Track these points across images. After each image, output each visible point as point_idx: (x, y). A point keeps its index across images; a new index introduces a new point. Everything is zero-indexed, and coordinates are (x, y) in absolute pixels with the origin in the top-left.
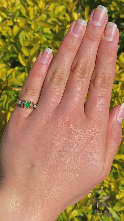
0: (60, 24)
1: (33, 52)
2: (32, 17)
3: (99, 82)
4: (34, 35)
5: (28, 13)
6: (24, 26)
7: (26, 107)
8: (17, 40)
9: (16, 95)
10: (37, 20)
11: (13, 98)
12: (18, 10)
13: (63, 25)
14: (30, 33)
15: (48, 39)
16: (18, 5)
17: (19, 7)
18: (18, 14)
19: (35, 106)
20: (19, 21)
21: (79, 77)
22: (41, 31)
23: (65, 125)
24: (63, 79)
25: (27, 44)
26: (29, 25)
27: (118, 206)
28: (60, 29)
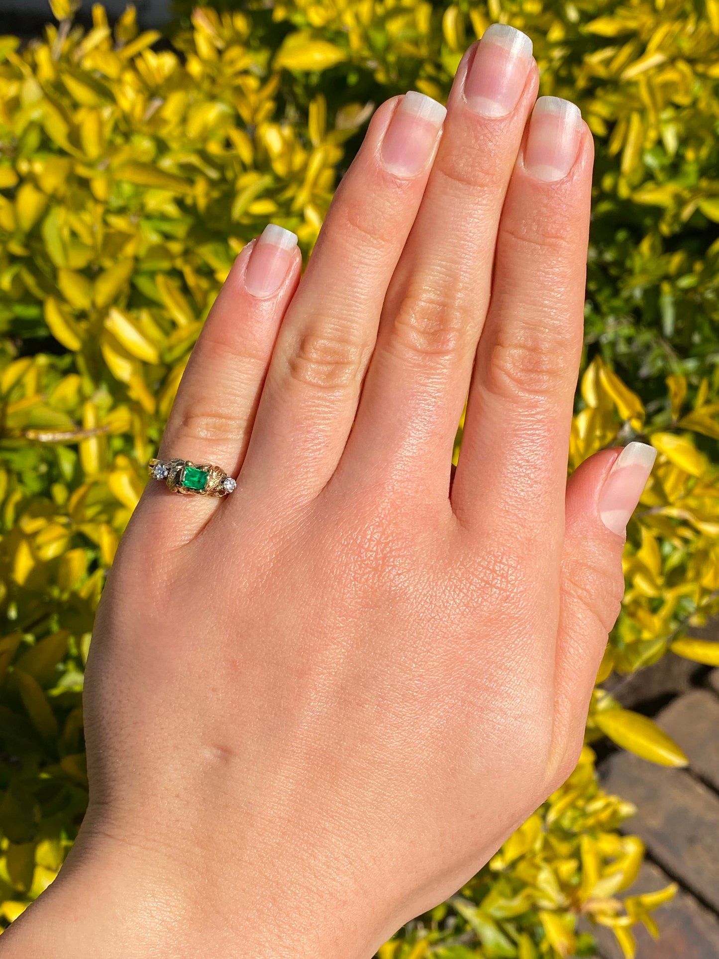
0: (213, 174)
1: (105, 289)
2: (92, 148)
3: (509, 366)
4: (106, 223)
5: (75, 136)
6: (63, 190)
7: (188, 489)
8: (35, 245)
9: (43, 468)
10: (117, 161)
11: (33, 485)
12: (32, 124)
13: (223, 180)
14: (91, 216)
15: (167, 237)
16: (34, 106)
17: (35, 114)
18: (33, 139)
19: (229, 485)
20: (38, 167)
21: (416, 350)
22: (134, 205)
23: (360, 568)
24: (349, 363)
25: (79, 260)
26: (84, 183)
27: (502, 894)
28: (215, 194)
